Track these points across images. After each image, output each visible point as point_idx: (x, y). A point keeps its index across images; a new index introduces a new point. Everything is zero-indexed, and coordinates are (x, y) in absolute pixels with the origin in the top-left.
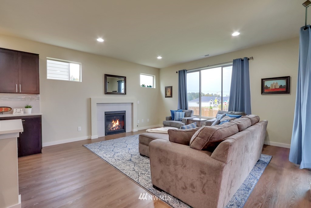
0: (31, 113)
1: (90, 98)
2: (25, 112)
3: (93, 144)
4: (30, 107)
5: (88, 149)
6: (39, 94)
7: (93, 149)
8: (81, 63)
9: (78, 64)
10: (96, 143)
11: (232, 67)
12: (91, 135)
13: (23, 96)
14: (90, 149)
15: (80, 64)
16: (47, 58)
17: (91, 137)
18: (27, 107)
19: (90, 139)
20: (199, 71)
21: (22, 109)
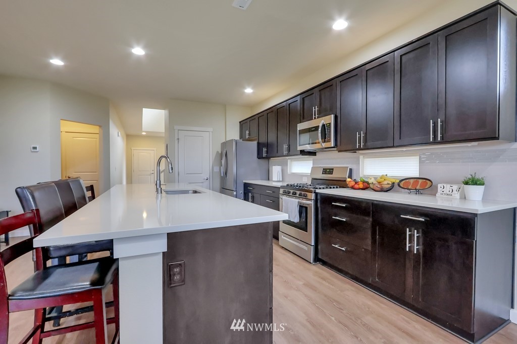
4: (481, 184)
21: (455, 187)
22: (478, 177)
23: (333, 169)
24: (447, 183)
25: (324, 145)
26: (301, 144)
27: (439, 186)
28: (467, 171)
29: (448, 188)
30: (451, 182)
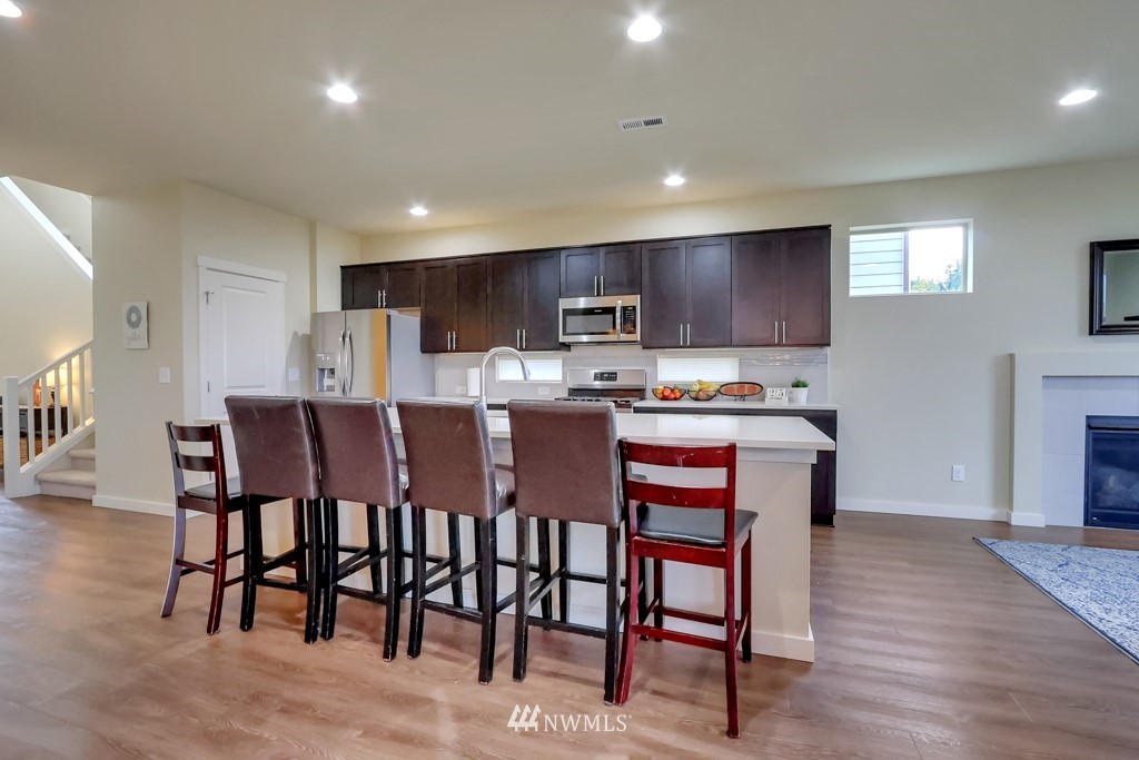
0: (807, 401)
1: (1012, 357)
2: (790, 400)
3: (1025, 546)
4: (805, 386)
5: (1002, 560)
6: (829, 345)
7: (1030, 568)
8: (970, 221)
9: (959, 225)
10: (1040, 545)
12: (1011, 507)
13: (787, 354)
14: (1012, 562)
15: (966, 226)
16: (852, 229)
17: (1009, 516)
18: (797, 385)
19: (1007, 524)
21: (784, 391)
22: (802, 379)
23: (616, 374)
24: (777, 387)
25: (624, 337)
26: (568, 331)
27: (768, 390)
28: (791, 375)
29: (778, 391)
30: (782, 386)
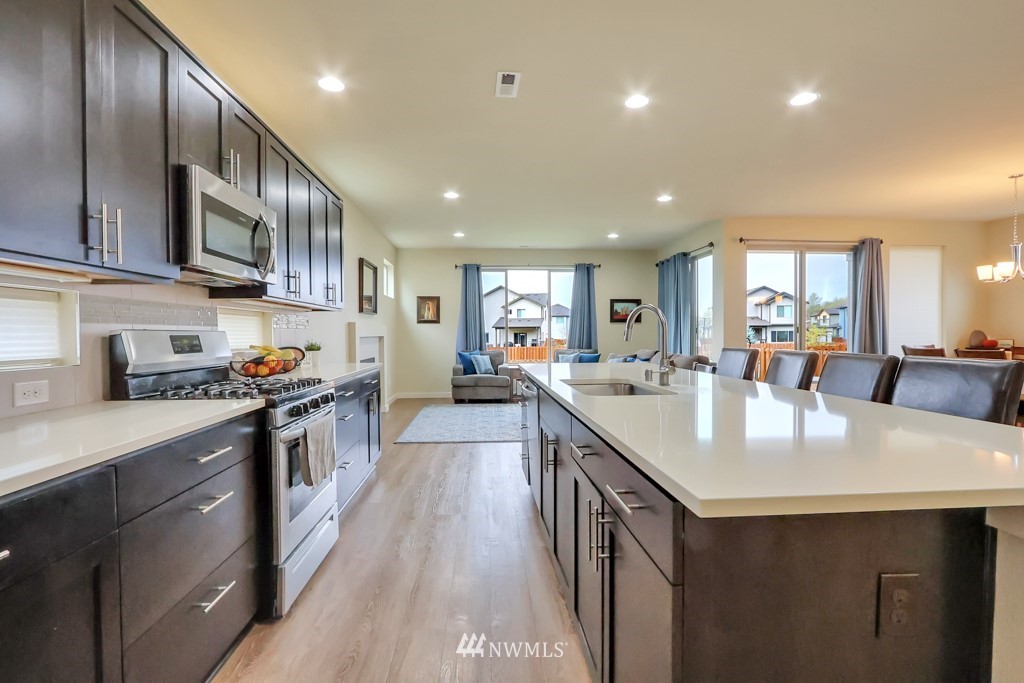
11: (573, 274)
20: (505, 271)
22: (313, 342)
23: (197, 338)
